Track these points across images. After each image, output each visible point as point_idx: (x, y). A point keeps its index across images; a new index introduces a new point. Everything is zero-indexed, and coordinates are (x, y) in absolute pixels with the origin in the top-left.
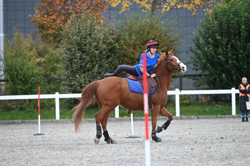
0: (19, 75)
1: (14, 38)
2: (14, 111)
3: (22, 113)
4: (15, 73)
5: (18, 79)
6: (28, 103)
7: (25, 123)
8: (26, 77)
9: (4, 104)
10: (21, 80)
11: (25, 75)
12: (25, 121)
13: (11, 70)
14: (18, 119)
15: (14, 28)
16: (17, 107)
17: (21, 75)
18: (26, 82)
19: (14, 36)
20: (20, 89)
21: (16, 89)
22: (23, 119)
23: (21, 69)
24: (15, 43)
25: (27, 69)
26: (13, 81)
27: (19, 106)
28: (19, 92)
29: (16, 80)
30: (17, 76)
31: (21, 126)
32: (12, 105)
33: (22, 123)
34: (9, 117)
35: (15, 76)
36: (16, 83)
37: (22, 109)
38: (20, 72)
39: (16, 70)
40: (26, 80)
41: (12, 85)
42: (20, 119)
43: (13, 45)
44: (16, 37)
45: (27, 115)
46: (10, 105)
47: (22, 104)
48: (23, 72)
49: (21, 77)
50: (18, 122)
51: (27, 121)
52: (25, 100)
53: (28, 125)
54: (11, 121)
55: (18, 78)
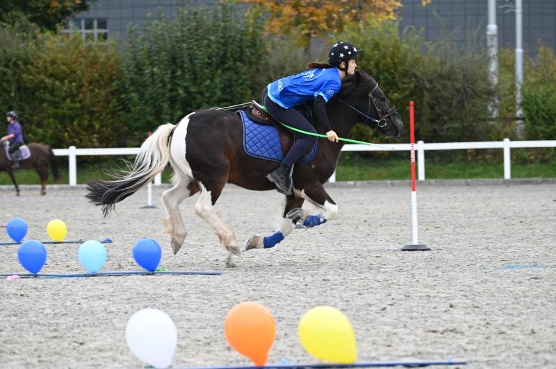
0: (541, 111)
1: (539, 56)
2: (532, 165)
3: (544, 167)
4: (535, 107)
5: (539, 117)
6: (553, 153)
7: (548, 182)
8: (552, 114)
9: (518, 153)
10: (544, 118)
11: (549, 110)
12: (547, 179)
13: (528, 104)
14: (537, 176)
15: (539, 40)
16: (536, 158)
17: (543, 110)
18: (551, 122)
19: (537, 52)
20: (542, 132)
21: (536, 131)
22: (545, 176)
23: (544, 102)
24: (540, 63)
25: (552, 102)
26: (531, 119)
27: (540, 157)
28: (541, 135)
29: (536, 118)
30: (537, 112)
31: (541, 187)
32: (530, 156)
33: (543, 182)
34: (525, 173)
35: (534, 112)
36: (535, 123)
37: (544, 161)
38: (543, 106)
39: (537, 103)
40: (551, 118)
41: (530, 126)
42: (541, 176)
43: (538, 66)
44: (542, 54)
45: (551, 171)
46: (526, 155)
47: (544, 154)
48: (546, 107)
49: (544, 113)
50: (537, 180)
51: (551, 179)
52: (548, 149)
53: (551, 185)
54: (526, 179)
55: (539, 115)
